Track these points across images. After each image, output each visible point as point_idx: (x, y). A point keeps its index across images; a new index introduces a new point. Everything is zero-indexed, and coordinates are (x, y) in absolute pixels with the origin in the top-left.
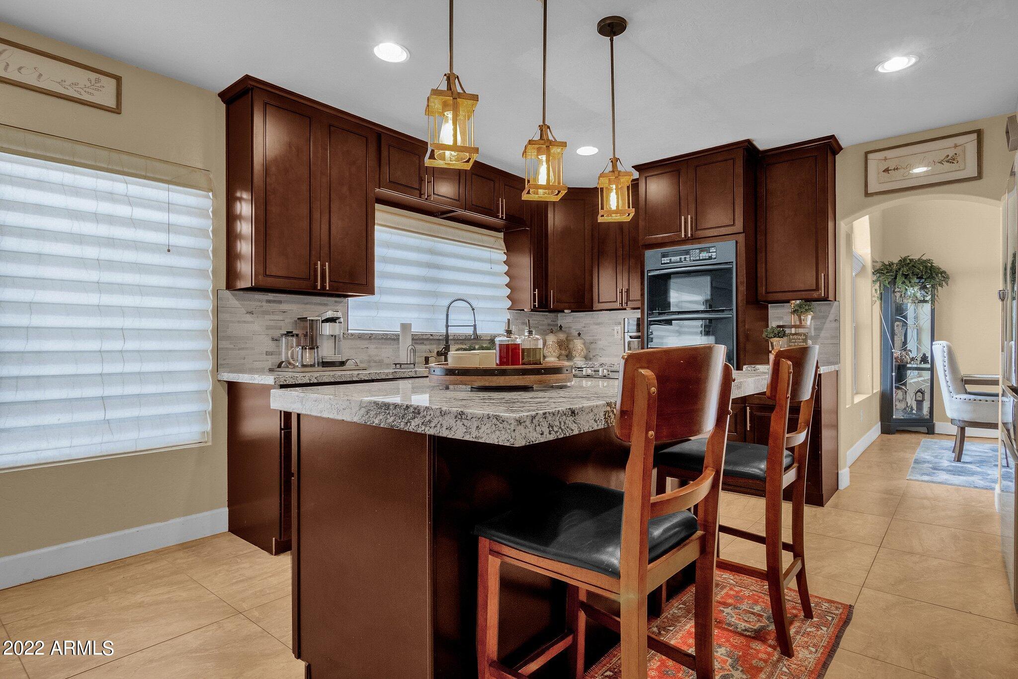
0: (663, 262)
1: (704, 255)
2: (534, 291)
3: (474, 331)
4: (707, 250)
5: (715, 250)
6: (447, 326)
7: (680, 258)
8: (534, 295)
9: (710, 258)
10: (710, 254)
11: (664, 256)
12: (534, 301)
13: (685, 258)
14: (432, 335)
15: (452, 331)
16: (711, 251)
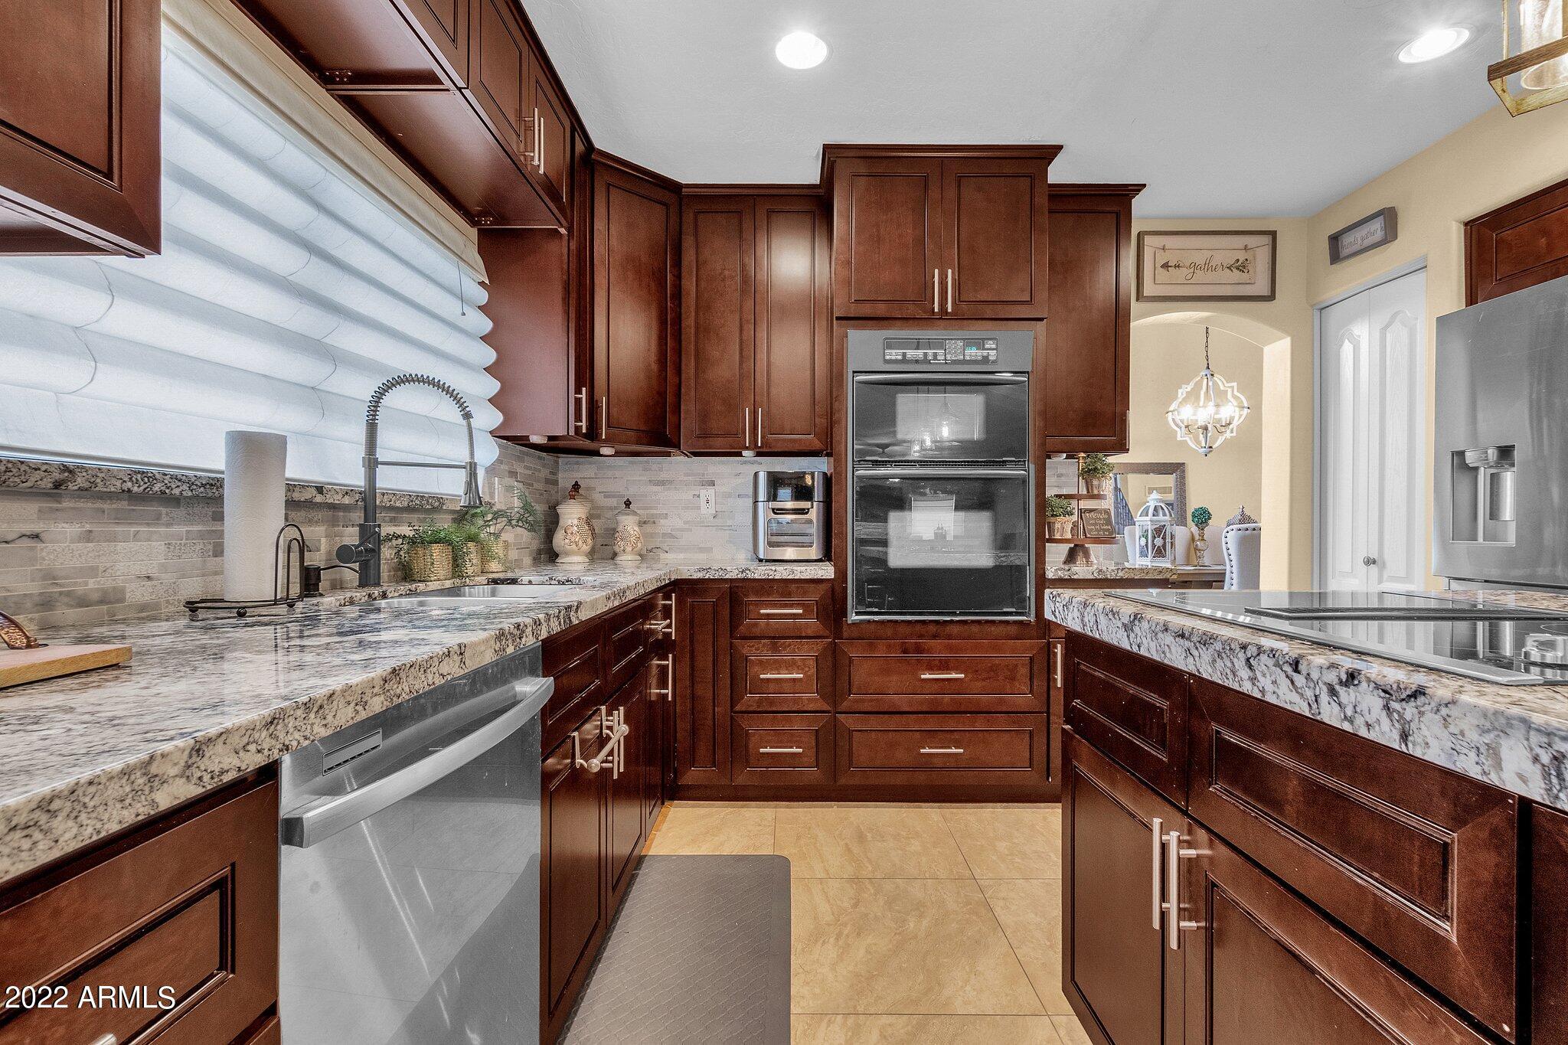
0: (887, 357)
1: (973, 353)
2: (578, 391)
3: (469, 484)
4: (980, 344)
5: (994, 346)
6: (372, 463)
7: (925, 354)
8: (578, 402)
9: (985, 360)
10: (985, 353)
11: (889, 345)
12: (578, 418)
13: (935, 355)
14: (320, 490)
15: (388, 480)
16: (987, 346)
